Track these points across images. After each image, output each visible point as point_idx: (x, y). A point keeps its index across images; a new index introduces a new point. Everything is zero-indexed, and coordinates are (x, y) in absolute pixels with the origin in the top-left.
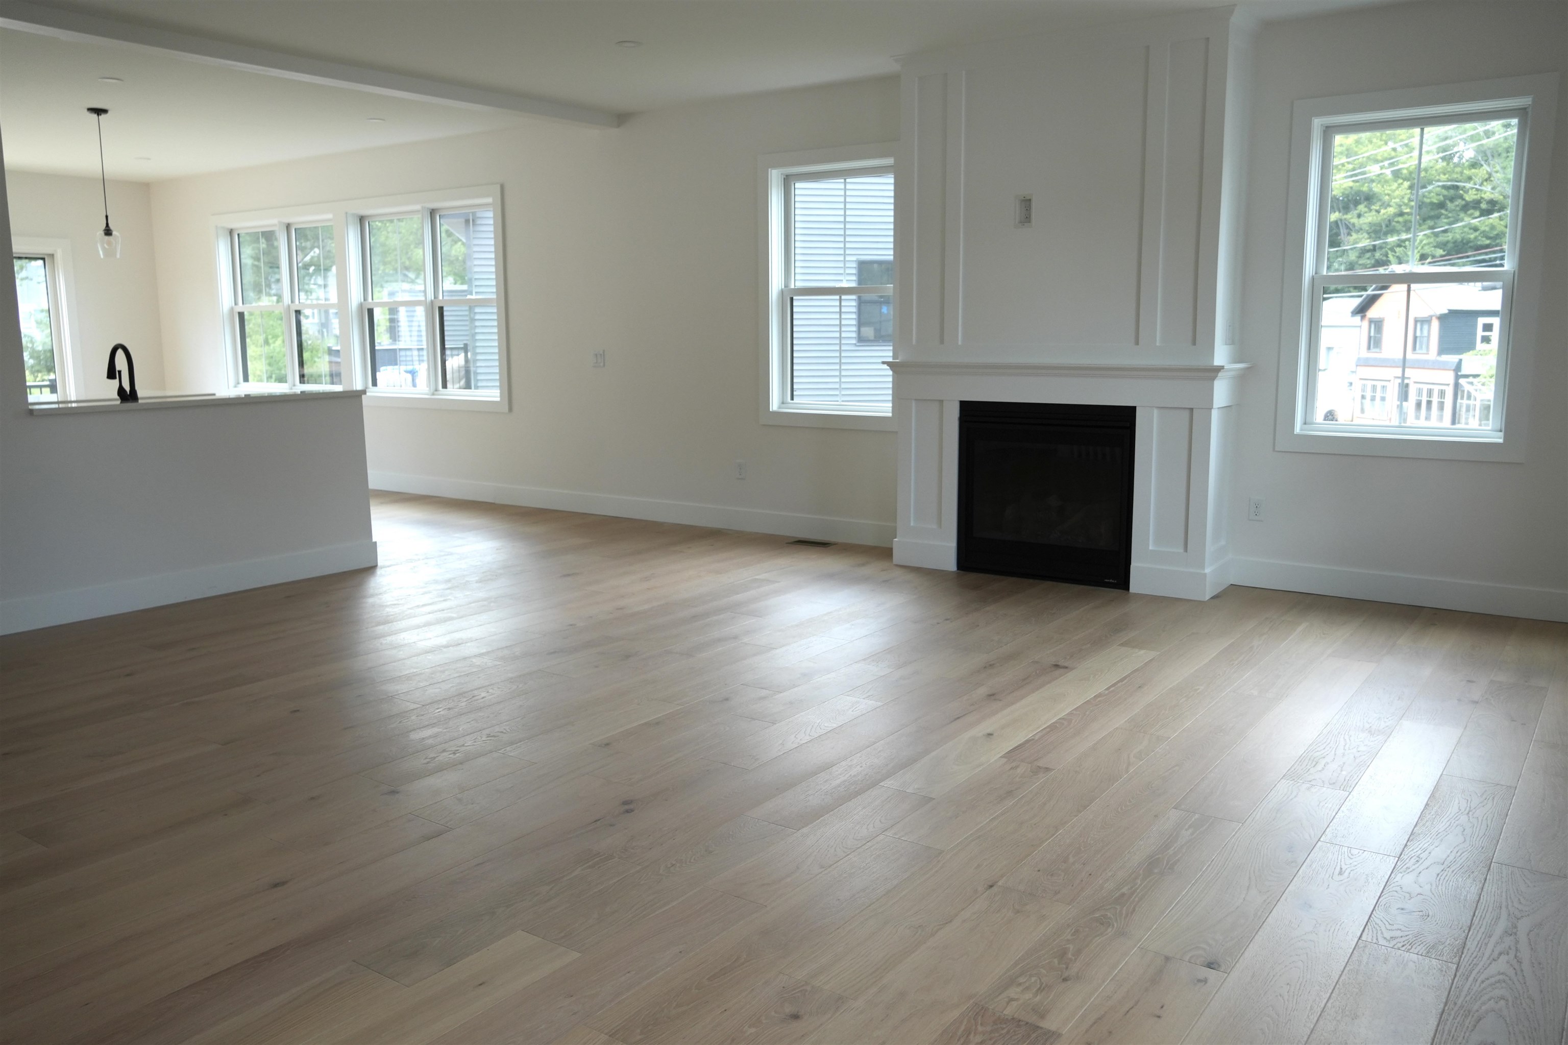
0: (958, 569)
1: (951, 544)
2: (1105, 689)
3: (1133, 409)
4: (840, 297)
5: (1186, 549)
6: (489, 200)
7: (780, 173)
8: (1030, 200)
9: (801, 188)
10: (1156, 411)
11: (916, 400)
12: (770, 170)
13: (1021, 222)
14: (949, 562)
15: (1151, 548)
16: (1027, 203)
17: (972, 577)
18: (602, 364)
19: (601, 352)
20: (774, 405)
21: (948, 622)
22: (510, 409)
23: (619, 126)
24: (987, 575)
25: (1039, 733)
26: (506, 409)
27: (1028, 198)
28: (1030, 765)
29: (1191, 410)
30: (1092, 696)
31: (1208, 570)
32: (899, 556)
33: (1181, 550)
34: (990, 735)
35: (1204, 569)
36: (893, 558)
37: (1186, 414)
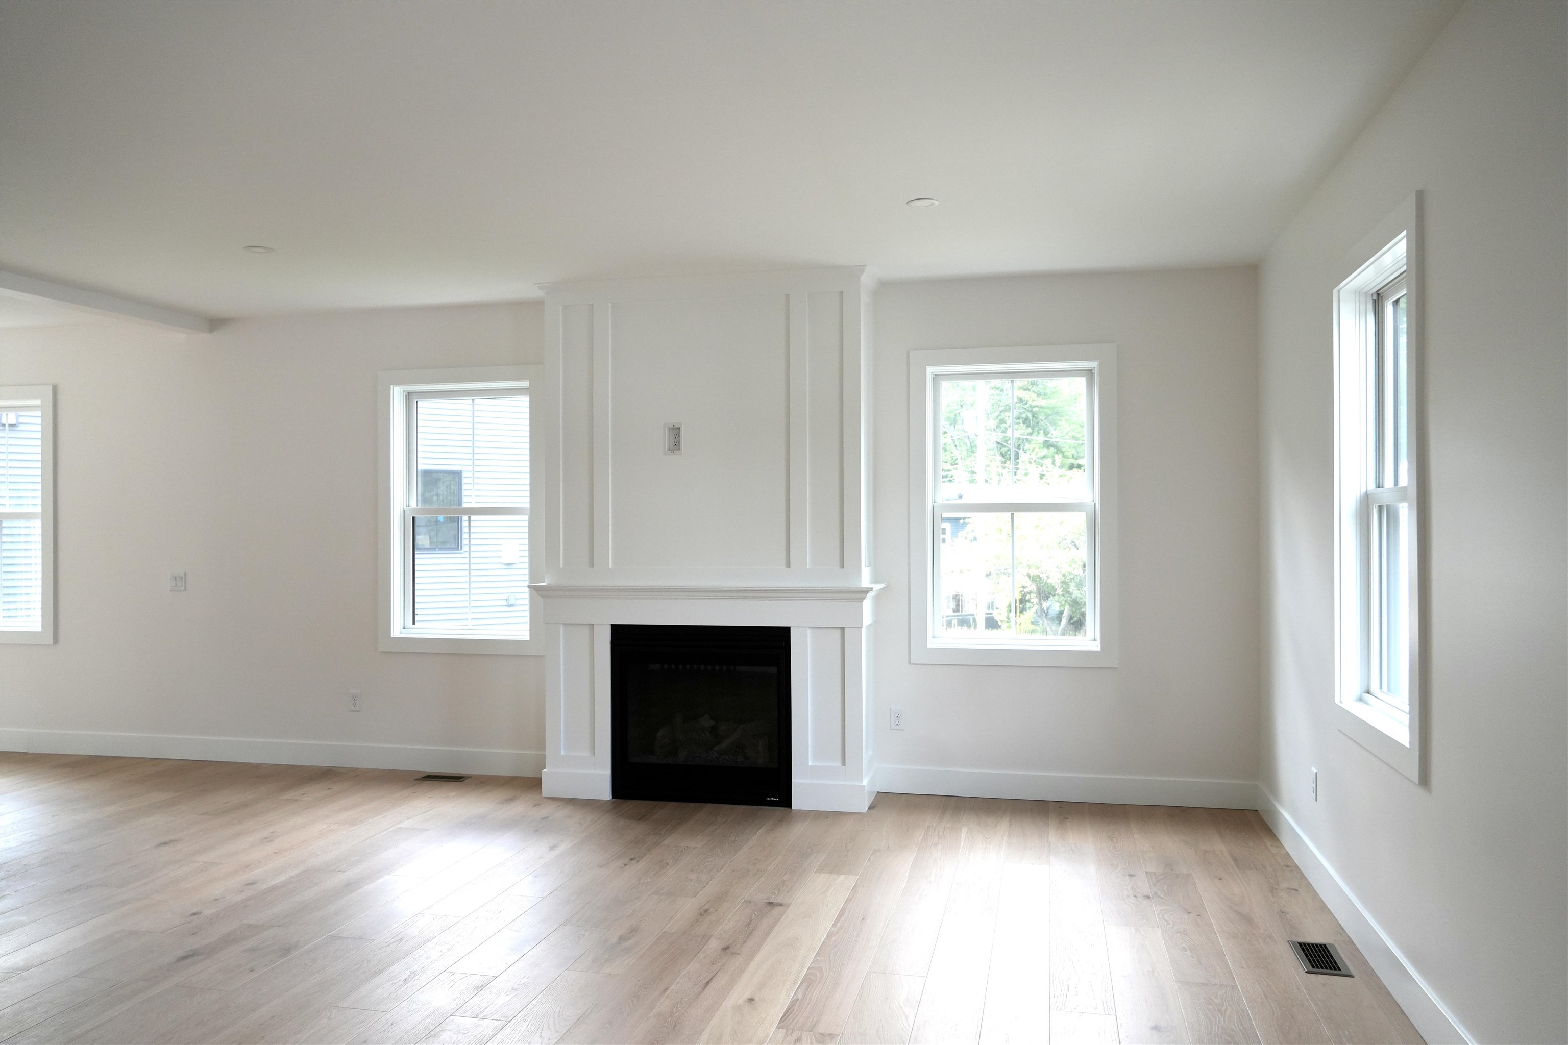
0: (613, 798)
1: (606, 772)
2: (833, 926)
3: (788, 629)
4: (469, 517)
5: (844, 764)
6: (38, 402)
7: (402, 390)
8: (679, 428)
9: (424, 406)
10: (809, 630)
11: (563, 624)
12: (392, 386)
13: (669, 449)
14: (604, 791)
15: (810, 764)
16: (676, 431)
17: (631, 805)
18: (182, 588)
19: (182, 575)
20: (397, 631)
21: (634, 862)
22: (56, 640)
23: (210, 333)
24: (646, 802)
25: (799, 991)
26: (50, 641)
27: (677, 426)
28: (812, 1033)
29: (843, 628)
30: (825, 936)
31: (865, 782)
32: (548, 788)
33: (839, 764)
34: (751, 1000)
35: (862, 781)
36: (543, 793)
37: (839, 632)
